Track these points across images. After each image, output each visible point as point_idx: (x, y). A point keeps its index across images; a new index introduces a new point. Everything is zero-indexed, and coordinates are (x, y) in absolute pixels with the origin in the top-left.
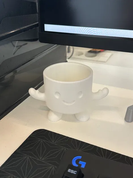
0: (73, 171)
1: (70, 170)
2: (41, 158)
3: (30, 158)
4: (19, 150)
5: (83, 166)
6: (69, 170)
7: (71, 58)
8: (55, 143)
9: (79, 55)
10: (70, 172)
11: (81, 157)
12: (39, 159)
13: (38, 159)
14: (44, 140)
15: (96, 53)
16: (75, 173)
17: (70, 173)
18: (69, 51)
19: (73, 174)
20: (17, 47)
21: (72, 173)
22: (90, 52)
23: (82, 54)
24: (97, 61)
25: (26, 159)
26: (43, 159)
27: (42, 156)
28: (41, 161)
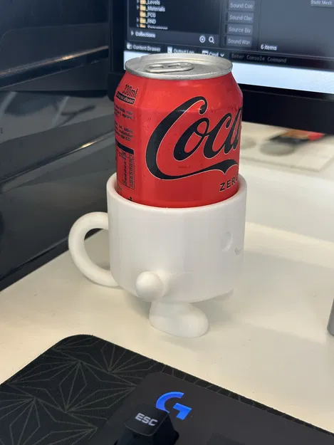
0: (149, 418)
1: (142, 415)
2: (67, 407)
3: (38, 404)
4: (16, 381)
5: (182, 416)
8: (113, 372)
10: (139, 419)
11: (182, 394)
12: (63, 408)
13: (60, 409)
14: (85, 364)
15: (293, 142)
16: (153, 425)
17: (140, 422)
21: (146, 422)
22: (277, 139)
23: (251, 144)
24: (292, 167)
25: (27, 404)
26: (73, 409)
27: (71, 401)
28: (66, 412)
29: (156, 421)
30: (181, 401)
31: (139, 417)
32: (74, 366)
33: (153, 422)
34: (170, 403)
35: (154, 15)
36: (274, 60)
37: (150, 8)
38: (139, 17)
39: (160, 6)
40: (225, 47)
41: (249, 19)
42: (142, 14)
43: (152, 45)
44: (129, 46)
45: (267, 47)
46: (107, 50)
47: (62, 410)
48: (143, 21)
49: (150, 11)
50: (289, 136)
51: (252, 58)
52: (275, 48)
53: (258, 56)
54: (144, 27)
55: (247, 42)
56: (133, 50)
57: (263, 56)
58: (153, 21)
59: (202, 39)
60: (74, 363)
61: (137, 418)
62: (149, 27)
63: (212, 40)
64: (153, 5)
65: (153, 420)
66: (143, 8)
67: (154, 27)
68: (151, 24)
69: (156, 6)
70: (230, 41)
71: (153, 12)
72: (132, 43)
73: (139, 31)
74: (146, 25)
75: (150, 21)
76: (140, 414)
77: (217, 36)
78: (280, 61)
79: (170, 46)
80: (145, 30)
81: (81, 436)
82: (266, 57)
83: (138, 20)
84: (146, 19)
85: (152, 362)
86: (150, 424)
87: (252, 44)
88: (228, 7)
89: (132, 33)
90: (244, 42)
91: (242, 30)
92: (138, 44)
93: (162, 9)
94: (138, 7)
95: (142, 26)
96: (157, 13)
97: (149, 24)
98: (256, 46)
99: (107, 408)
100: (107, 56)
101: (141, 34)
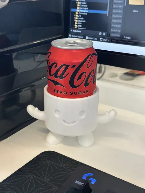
2: (45, 179)
3: (34, 177)
4: (24, 168)
5: (93, 183)
7: (100, 80)
8: (63, 166)
9: (112, 77)
11: (93, 174)
14: (51, 162)
15: (133, 75)
18: (100, 72)
19: (80, 185)
20: (38, 62)
22: (127, 74)
23: (116, 75)
24: (133, 85)
25: (29, 177)
27: (47, 177)
28: (45, 181)
30: (92, 177)
31: (77, 182)
32: (47, 163)
33: (82, 184)
35: (81, 24)
36: (129, 43)
37: (79, 21)
38: (75, 24)
39: (84, 20)
40: (110, 37)
41: (120, 26)
42: (76, 23)
43: (80, 35)
44: (70, 35)
45: (127, 38)
46: (61, 37)
47: (43, 180)
48: (76, 26)
49: (80, 22)
50: (132, 73)
51: (120, 42)
52: (130, 38)
53: (123, 41)
54: (77, 28)
55: (119, 36)
56: (72, 37)
57: (125, 41)
58: (80, 26)
59: (100, 34)
60: (47, 162)
61: (76, 182)
62: (78, 28)
63: (104, 34)
64: (80, 20)
65: (82, 183)
66: (76, 21)
67: (81, 28)
68: (80, 27)
69: (82, 20)
70: (112, 35)
71: (81, 22)
72: (72, 34)
73: (75, 30)
74: (78, 27)
75: (79, 26)
76: (77, 181)
77: (106, 33)
78: (132, 43)
79: (87, 36)
80: (77, 29)
81: (51, 190)
82: (126, 41)
83: (74, 25)
84: (78, 25)
85: (79, 162)
86: (81, 185)
87: (121, 36)
88: (111, 22)
89: (72, 30)
90: (117, 35)
91: (117, 30)
92: (74, 35)
93: (84, 21)
94: (74, 20)
95: (76, 28)
96: (82, 23)
97: (79, 27)
98: (122, 37)
99: (62, 179)
101: (75, 31)
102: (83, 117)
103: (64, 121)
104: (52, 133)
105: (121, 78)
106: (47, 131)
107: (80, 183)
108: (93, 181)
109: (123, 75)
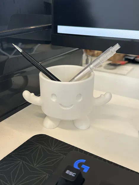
0: (72, 173)
1: (69, 171)
5: (85, 171)
6: (67, 172)
8: (54, 150)
10: (68, 173)
11: (85, 160)
12: (33, 165)
14: (42, 146)
16: (74, 176)
17: (68, 175)
19: (71, 176)
21: (71, 174)
25: (18, 163)
26: (38, 166)
27: (37, 162)
28: (34, 167)
29: (75, 174)
30: (85, 164)
32: (38, 147)
33: (74, 175)
34: (80, 165)
46: (51, 25)
65: (74, 173)
81: (41, 178)
85: (70, 145)
99: (52, 165)
100: (51, 28)
102: (80, 100)
103: (61, 105)
104: (49, 117)
105: (105, 68)
106: (44, 116)
107: (72, 174)
108: (86, 169)
109: (107, 65)
